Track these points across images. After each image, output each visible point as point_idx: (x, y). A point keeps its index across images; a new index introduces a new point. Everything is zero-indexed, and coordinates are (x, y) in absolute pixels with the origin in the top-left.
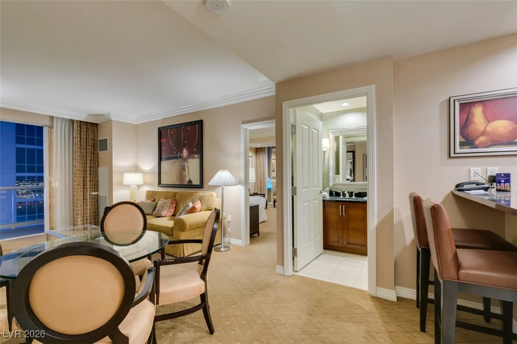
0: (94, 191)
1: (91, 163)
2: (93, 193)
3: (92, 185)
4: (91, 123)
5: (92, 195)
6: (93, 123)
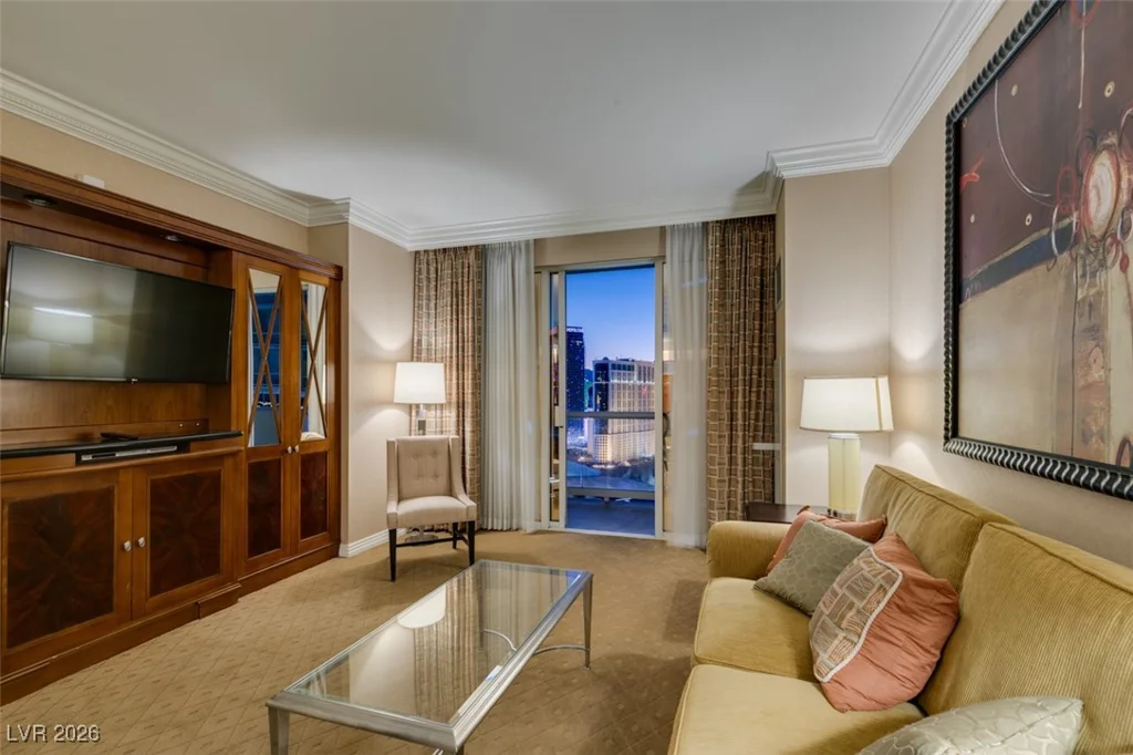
0: (764, 440)
1: (752, 347)
2: (759, 446)
3: (757, 419)
4: (752, 219)
5: (757, 452)
6: (761, 218)
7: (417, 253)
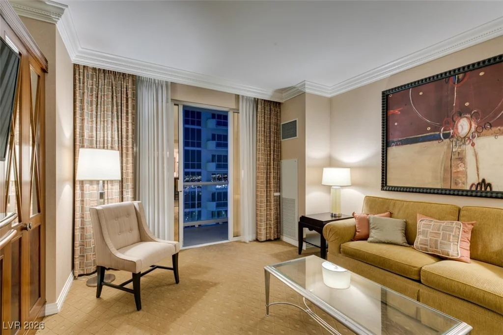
0: (277, 191)
2: (276, 194)
4: (274, 102)
7: (75, 65)
